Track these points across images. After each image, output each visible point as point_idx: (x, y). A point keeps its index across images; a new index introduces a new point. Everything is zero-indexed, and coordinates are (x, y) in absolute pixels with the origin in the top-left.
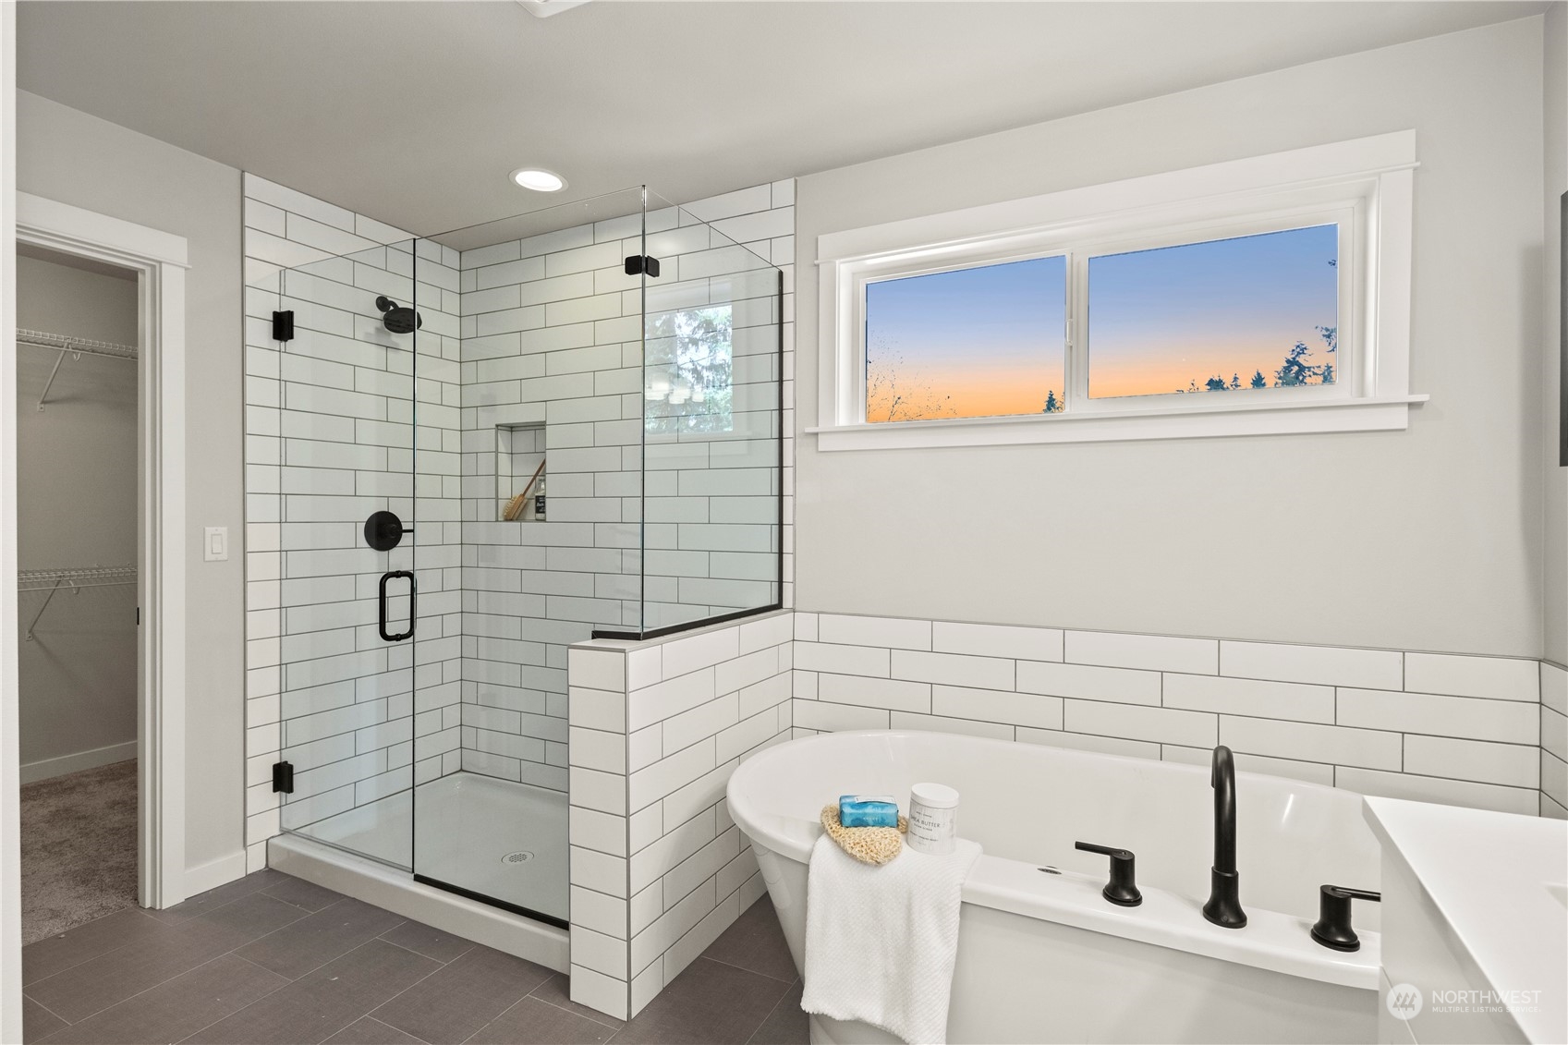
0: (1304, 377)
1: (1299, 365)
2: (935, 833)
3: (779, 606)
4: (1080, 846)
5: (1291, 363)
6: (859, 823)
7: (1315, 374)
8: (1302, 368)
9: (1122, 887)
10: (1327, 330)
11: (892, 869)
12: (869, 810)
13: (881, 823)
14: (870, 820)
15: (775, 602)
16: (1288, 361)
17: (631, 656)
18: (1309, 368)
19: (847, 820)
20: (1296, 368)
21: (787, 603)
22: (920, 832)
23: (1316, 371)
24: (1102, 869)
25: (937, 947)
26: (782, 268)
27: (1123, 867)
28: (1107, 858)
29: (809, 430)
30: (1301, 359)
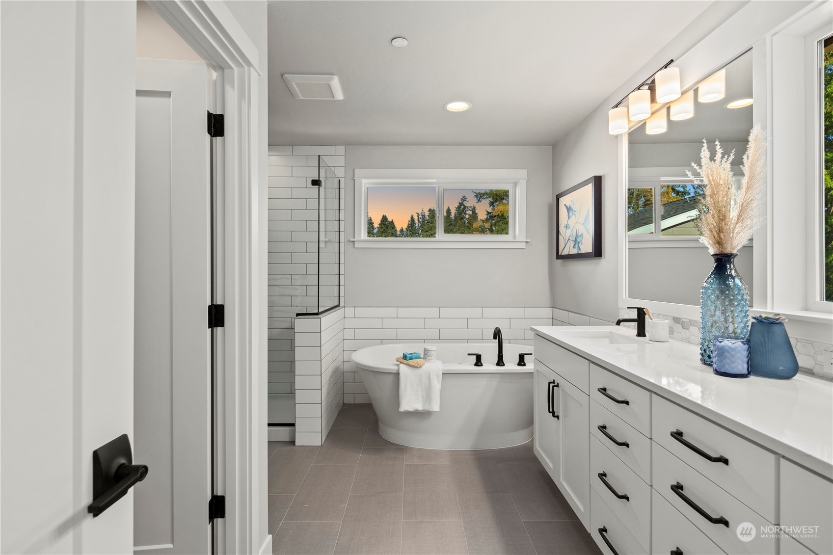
0: (466, 211)
1: (464, 206)
2: (432, 358)
3: (338, 306)
4: (469, 355)
5: (461, 204)
6: (411, 359)
7: (470, 210)
8: (465, 207)
9: (479, 362)
10: (476, 193)
11: (424, 368)
12: (413, 355)
13: (417, 358)
14: (414, 357)
15: (337, 304)
16: (460, 203)
17: (322, 319)
18: (467, 207)
19: (408, 358)
20: (463, 207)
21: (342, 304)
22: (429, 358)
23: (470, 208)
24: (473, 359)
25: (437, 385)
26: (340, 179)
27: (479, 358)
28: (475, 356)
29: (351, 240)
30: (464, 203)
